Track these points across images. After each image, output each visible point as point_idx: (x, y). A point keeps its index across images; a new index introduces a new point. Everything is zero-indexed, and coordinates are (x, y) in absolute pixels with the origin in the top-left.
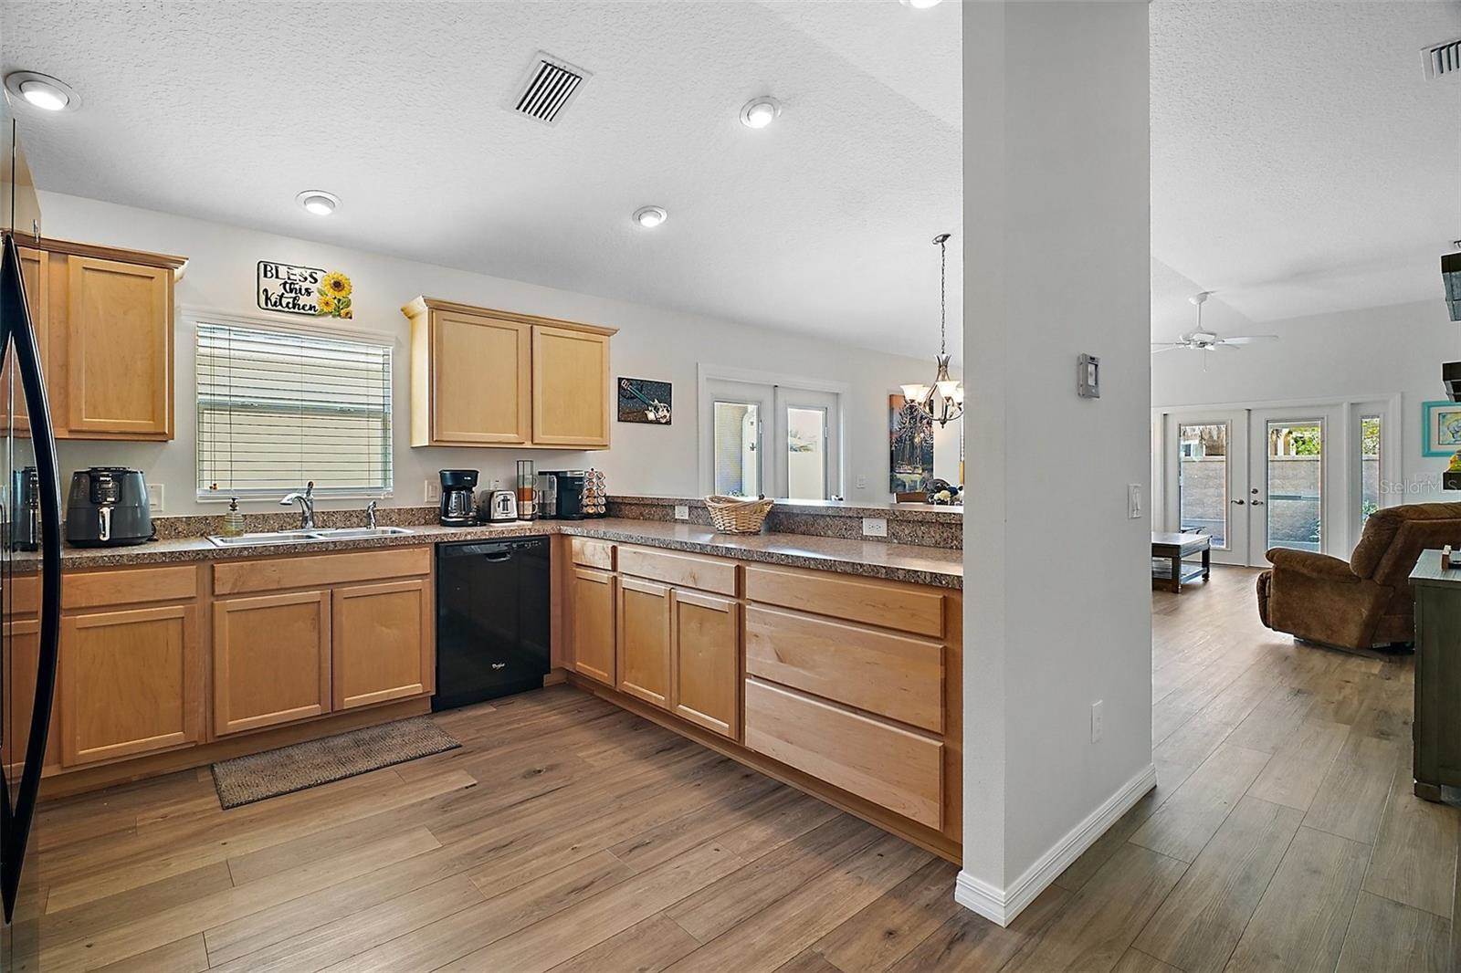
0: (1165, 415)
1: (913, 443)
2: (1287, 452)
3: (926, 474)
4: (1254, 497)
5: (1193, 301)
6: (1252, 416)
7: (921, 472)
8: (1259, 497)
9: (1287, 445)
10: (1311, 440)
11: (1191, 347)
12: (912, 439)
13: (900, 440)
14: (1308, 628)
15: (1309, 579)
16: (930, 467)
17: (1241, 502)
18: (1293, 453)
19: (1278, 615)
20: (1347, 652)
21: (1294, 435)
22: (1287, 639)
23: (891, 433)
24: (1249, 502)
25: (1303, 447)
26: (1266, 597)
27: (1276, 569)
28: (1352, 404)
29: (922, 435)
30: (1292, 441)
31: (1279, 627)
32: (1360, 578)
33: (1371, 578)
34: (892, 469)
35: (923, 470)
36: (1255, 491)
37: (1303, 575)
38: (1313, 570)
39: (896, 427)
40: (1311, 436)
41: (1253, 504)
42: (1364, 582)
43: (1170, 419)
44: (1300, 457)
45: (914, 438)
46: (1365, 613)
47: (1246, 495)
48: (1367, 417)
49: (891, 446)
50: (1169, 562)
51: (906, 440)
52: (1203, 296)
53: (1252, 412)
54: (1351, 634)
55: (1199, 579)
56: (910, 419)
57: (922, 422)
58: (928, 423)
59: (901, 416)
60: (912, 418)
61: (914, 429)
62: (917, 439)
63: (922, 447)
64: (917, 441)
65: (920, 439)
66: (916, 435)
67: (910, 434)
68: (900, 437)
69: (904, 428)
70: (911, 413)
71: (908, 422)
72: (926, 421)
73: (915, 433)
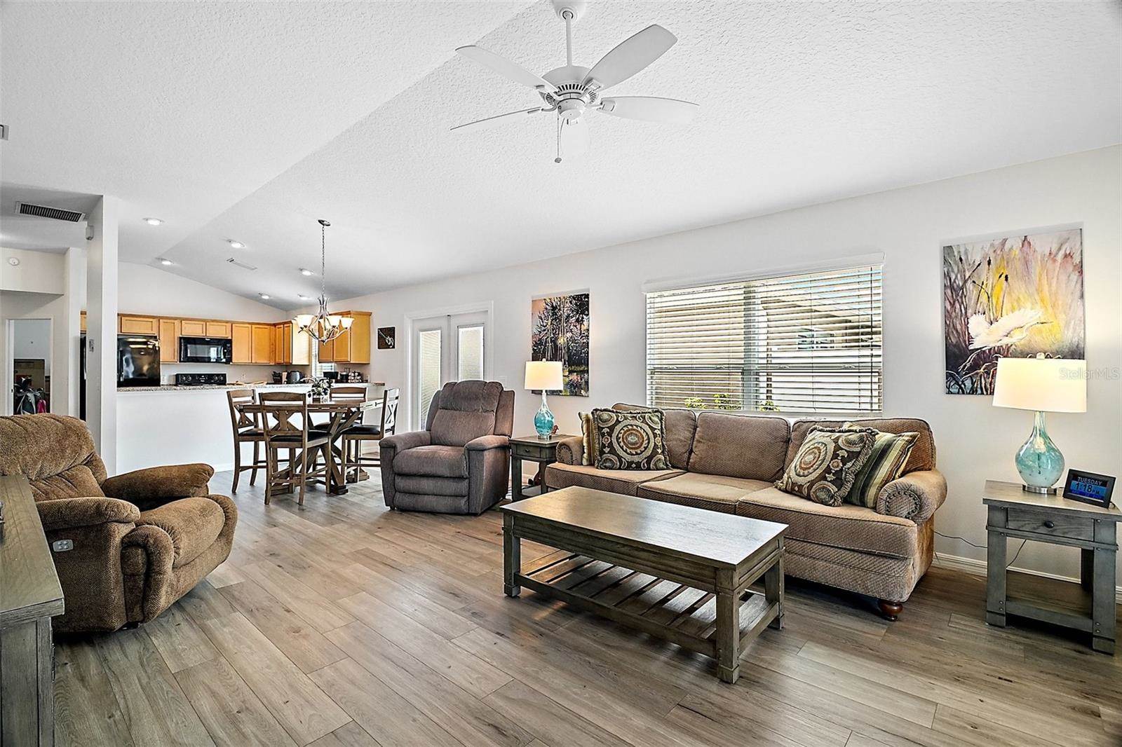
3: (574, 377)
12: (554, 341)
16: (585, 368)
23: (532, 336)
29: (569, 335)
45: (557, 339)
49: (532, 350)
56: (552, 320)
57: (568, 321)
58: (577, 320)
59: (542, 319)
60: (556, 319)
61: (556, 330)
62: (562, 340)
63: (569, 348)
64: (561, 341)
65: (565, 339)
66: (560, 335)
67: (552, 336)
68: (540, 340)
69: (544, 330)
70: (554, 314)
71: (549, 324)
72: (574, 318)
73: (559, 334)
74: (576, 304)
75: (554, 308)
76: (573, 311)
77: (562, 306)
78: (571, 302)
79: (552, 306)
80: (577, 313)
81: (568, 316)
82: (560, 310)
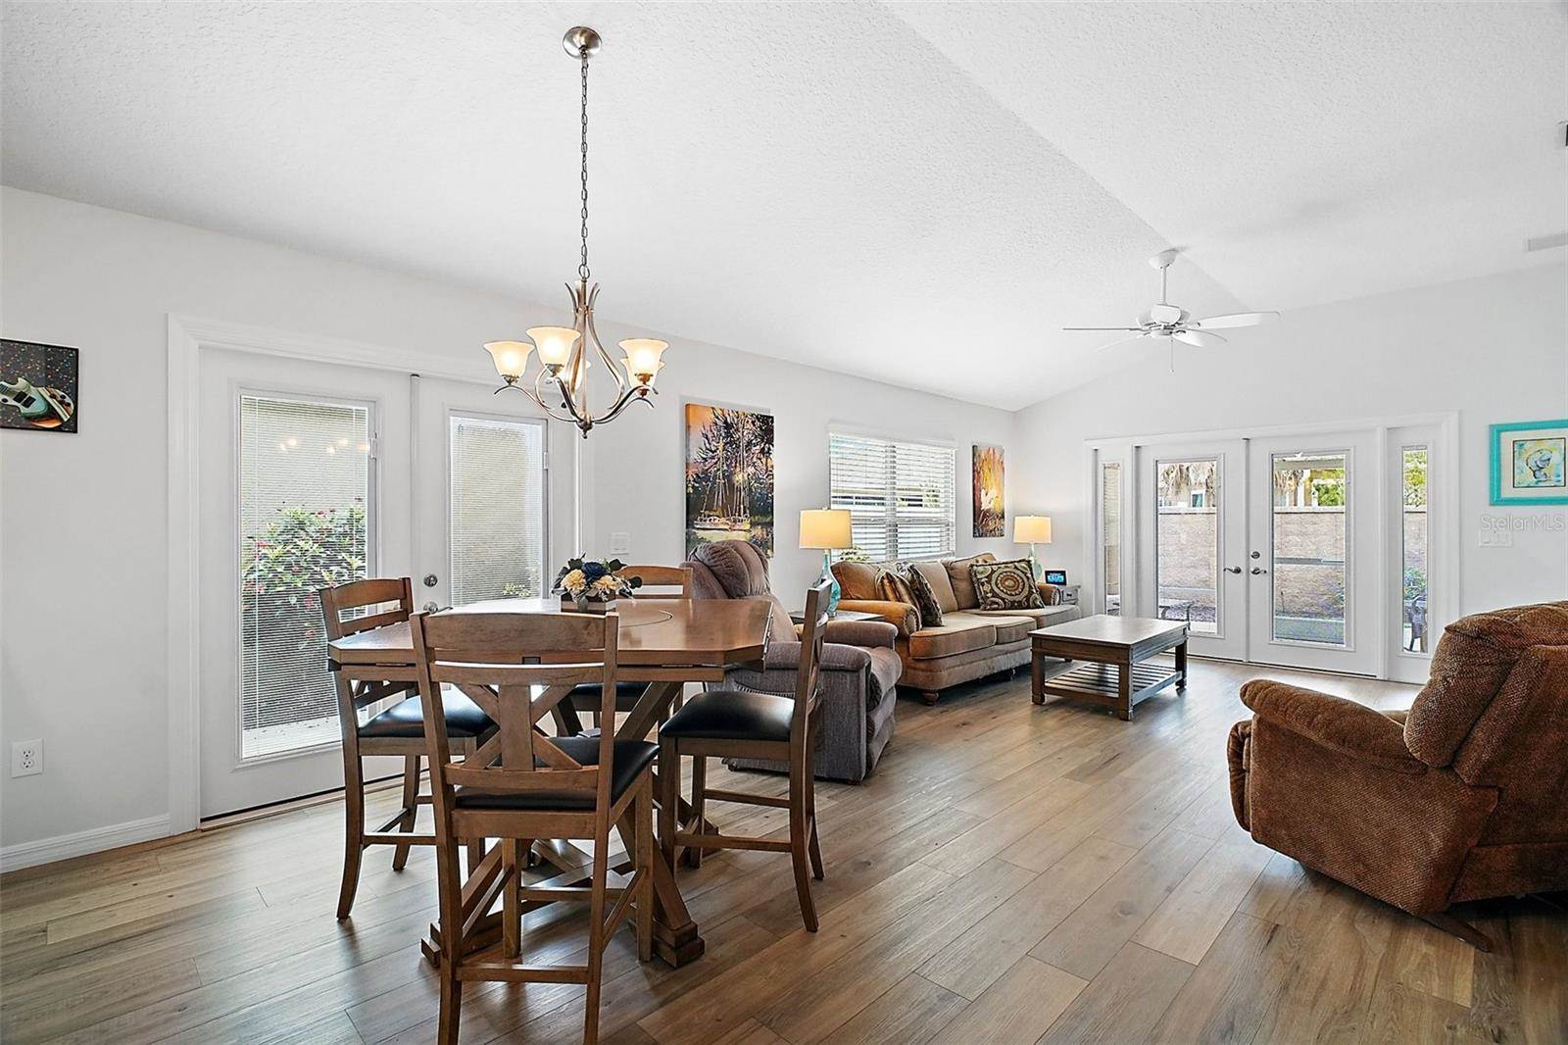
0: (1137, 447)
1: (730, 481)
2: (1307, 503)
3: (758, 531)
4: (1255, 563)
5: (1155, 264)
6: (1251, 448)
7: (748, 527)
8: (1262, 563)
9: (1308, 492)
10: (1336, 487)
11: (1154, 334)
12: (729, 477)
13: (703, 477)
14: (1318, 850)
15: (1323, 752)
16: (768, 520)
17: (1238, 571)
18: (1315, 502)
19: (1263, 813)
20: (1400, 917)
21: (1315, 482)
22: (1281, 866)
23: (687, 465)
24: (1248, 570)
25: (1326, 496)
26: (1244, 771)
27: (1260, 721)
28: (1389, 429)
29: (751, 470)
30: (1314, 489)
31: (1265, 836)
32: (1425, 768)
33: (1449, 767)
34: (689, 524)
35: (753, 524)
36: (1257, 555)
37: (1308, 742)
38: (1329, 737)
39: (695, 455)
40: (1335, 483)
41: (1253, 572)
42: (1434, 774)
43: (1143, 453)
44: (1322, 509)
45: (732, 474)
46: (1437, 843)
47: (1244, 560)
48: (1410, 448)
49: (687, 487)
50: (1113, 672)
51: (715, 477)
52: (1170, 255)
53: (1251, 442)
54: (1407, 882)
55: (1171, 691)
56: (726, 444)
57: (750, 449)
58: (762, 451)
59: (707, 438)
60: (731, 443)
61: (733, 460)
62: (740, 476)
63: (750, 489)
64: (739, 478)
65: (746, 475)
66: (738, 469)
67: (725, 468)
68: (705, 472)
69: (713, 458)
70: (728, 435)
71: (721, 448)
72: (758, 447)
73: (736, 466)
74: (760, 427)
75: (728, 426)
76: (756, 437)
77: (740, 425)
78: (753, 423)
79: (726, 422)
80: (762, 440)
81: (749, 443)
82: (737, 430)
